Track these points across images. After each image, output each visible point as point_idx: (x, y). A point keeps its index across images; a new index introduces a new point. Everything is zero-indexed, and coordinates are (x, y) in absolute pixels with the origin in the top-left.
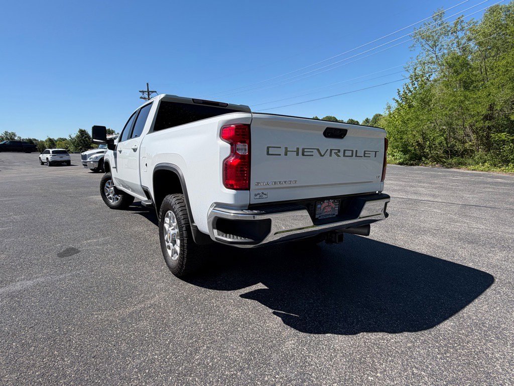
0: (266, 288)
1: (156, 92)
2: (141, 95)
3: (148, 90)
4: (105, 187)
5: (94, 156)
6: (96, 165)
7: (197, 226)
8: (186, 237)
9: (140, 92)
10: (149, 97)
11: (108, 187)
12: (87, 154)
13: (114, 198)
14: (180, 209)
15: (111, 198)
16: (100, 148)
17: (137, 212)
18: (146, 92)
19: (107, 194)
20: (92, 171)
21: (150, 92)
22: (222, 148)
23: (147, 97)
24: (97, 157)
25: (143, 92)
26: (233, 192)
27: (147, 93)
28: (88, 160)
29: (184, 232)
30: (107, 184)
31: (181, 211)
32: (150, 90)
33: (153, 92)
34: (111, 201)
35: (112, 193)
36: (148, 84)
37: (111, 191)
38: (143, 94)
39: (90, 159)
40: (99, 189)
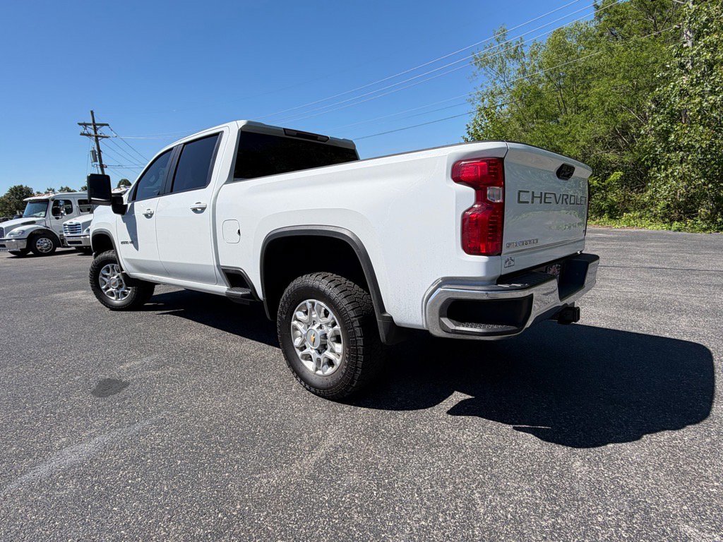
0: (468, 397)
1: (107, 125)
2: (82, 129)
3: (94, 121)
4: (100, 277)
5: (16, 230)
6: (23, 245)
7: (391, 317)
8: (361, 337)
9: (80, 124)
10: (96, 133)
11: (106, 276)
12: (4, 227)
13: (118, 294)
14: (343, 295)
15: (112, 294)
16: (26, 217)
17: (165, 312)
18: (90, 124)
19: (104, 287)
20: (13, 256)
21: (98, 125)
22: (459, 196)
23: (93, 133)
24: (23, 232)
25: (85, 125)
26: (484, 259)
27: (92, 127)
28: (7, 237)
29: (358, 329)
30: (103, 271)
31: (345, 297)
32: (96, 122)
33: (102, 125)
34: (113, 298)
35: (115, 284)
36: (92, 112)
37: (113, 282)
38: (85, 129)
39: (10, 235)
40: (87, 281)
